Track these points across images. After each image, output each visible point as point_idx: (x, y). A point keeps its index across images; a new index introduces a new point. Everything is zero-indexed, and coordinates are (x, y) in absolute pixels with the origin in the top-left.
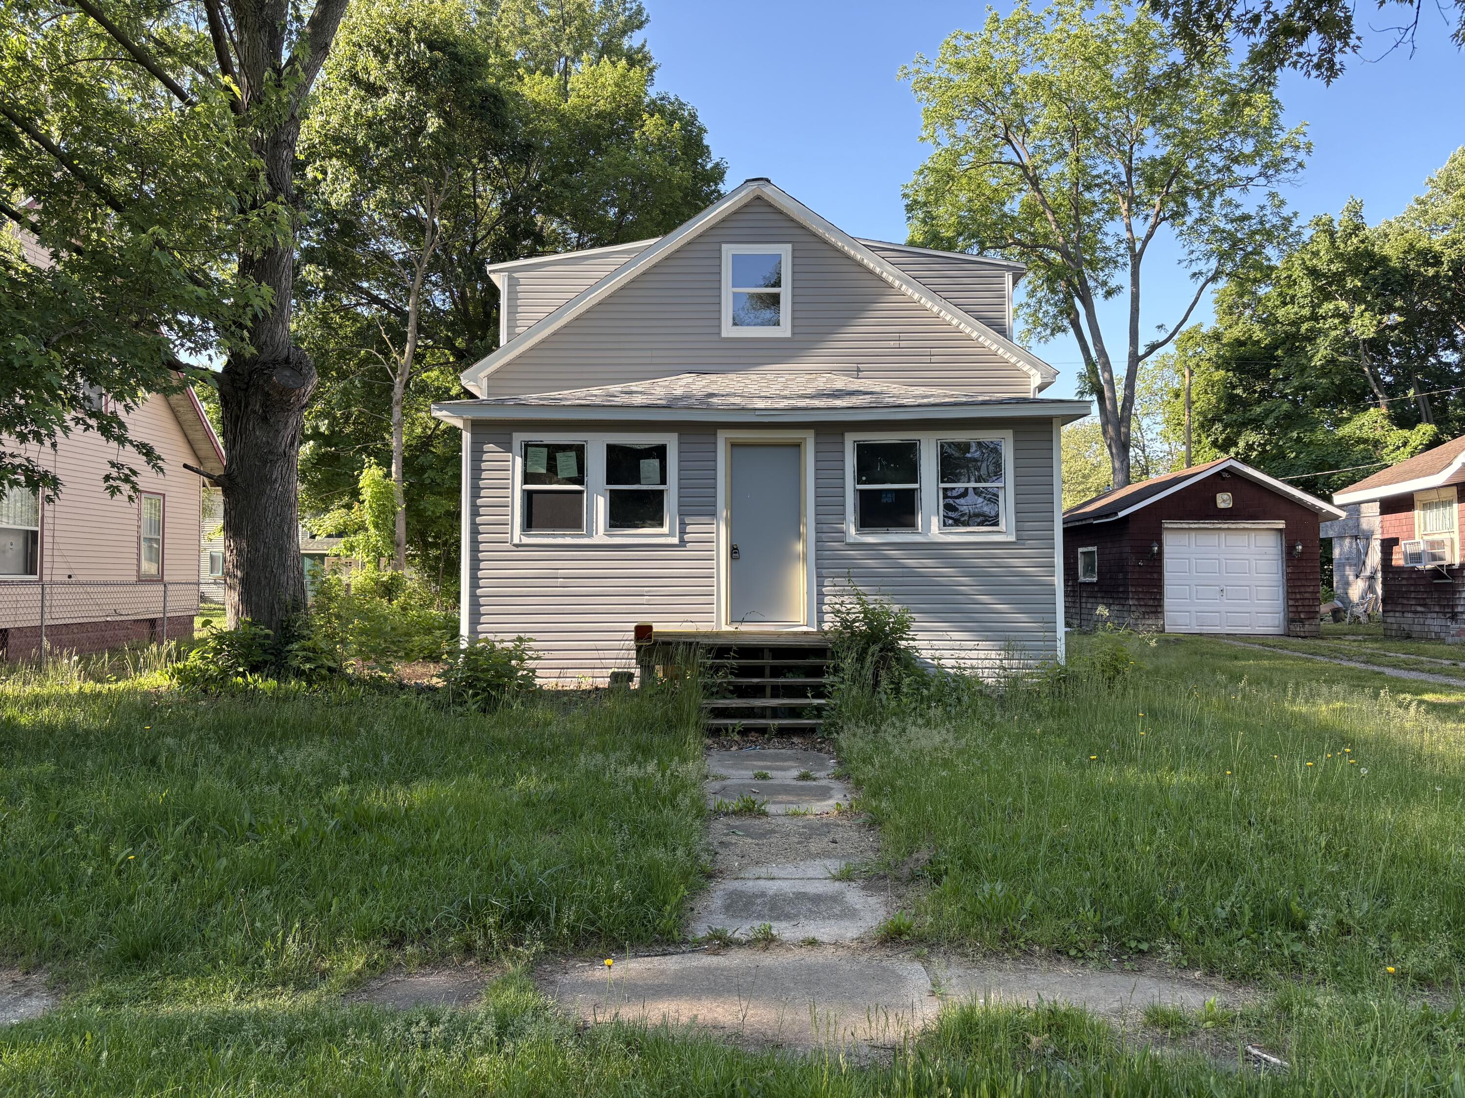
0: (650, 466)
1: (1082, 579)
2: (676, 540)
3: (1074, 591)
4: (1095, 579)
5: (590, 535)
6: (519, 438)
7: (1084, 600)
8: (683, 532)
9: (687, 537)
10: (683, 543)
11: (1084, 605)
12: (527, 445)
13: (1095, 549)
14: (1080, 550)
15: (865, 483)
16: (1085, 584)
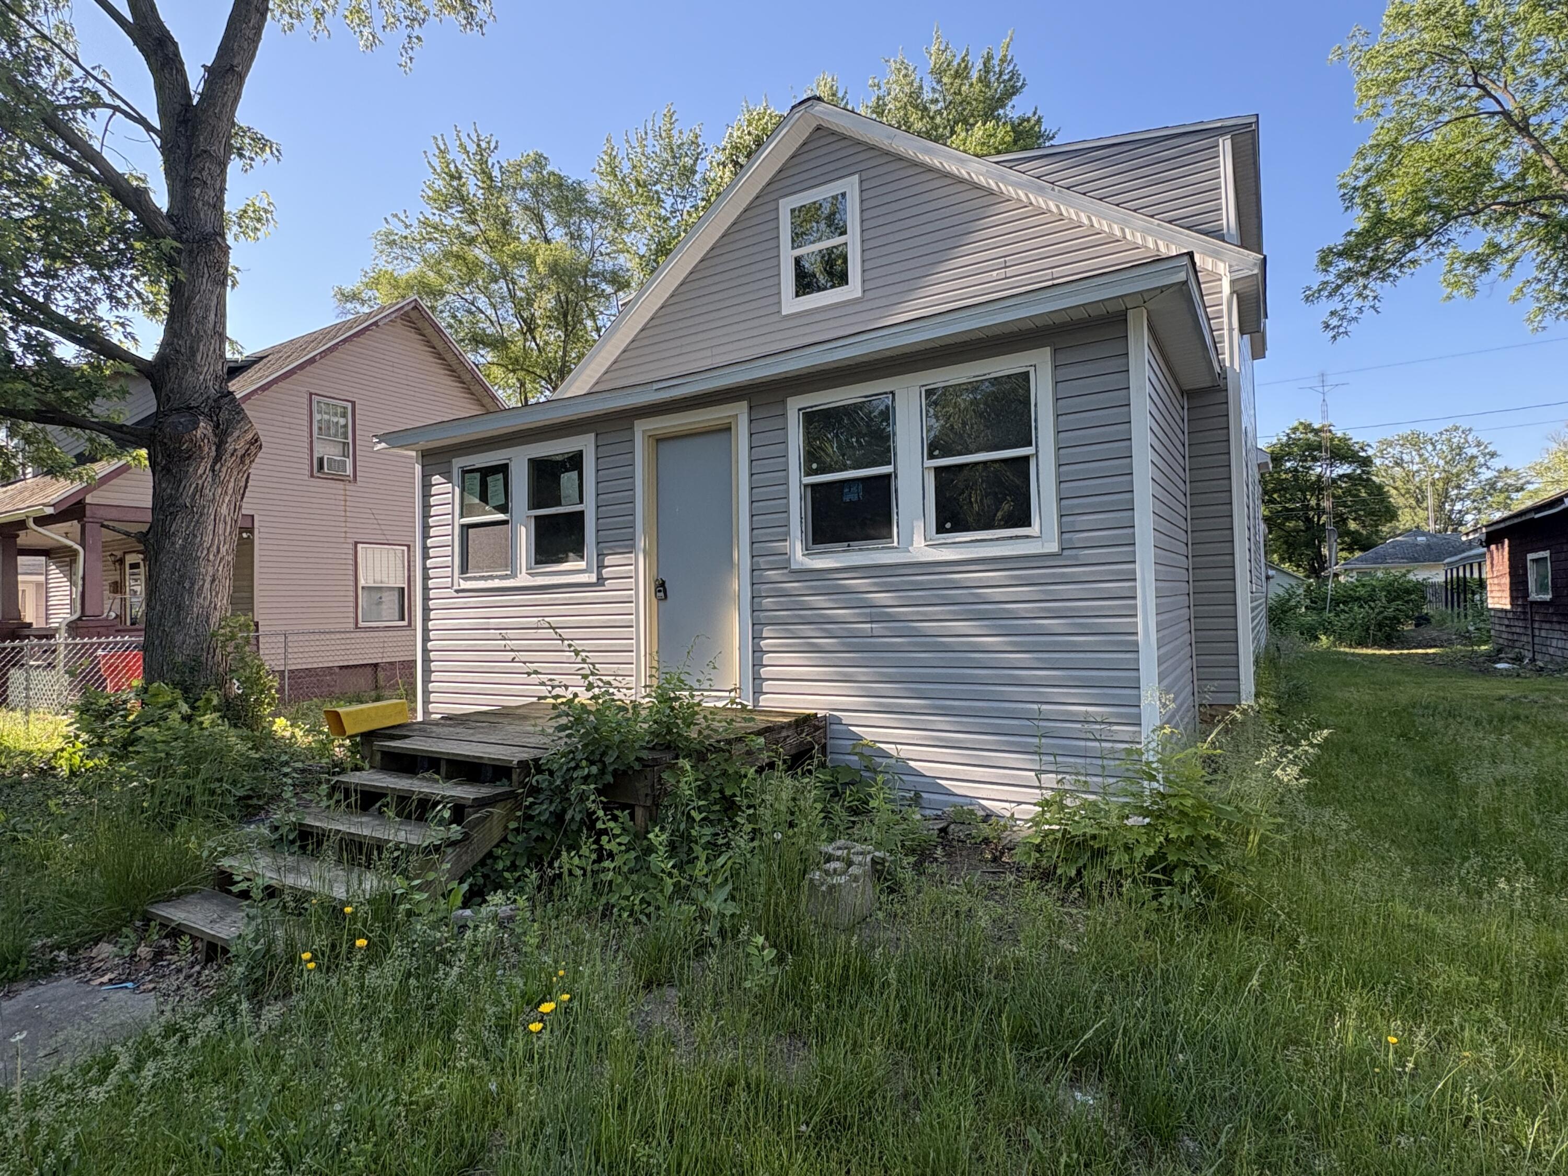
0: (568, 479)
1: (1534, 597)
2: (593, 578)
3: (1525, 613)
4: (1548, 597)
5: (513, 576)
6: (459, 463)
7: (1536, 625)
8: (601, 566)
9: (605, 572)
10: (601, 580)
11: (1537, 632)
12: (465, 472)
13: (1546, 554)
14: (1530, 556)
15: (816, 472)
16: (1536, 603)
